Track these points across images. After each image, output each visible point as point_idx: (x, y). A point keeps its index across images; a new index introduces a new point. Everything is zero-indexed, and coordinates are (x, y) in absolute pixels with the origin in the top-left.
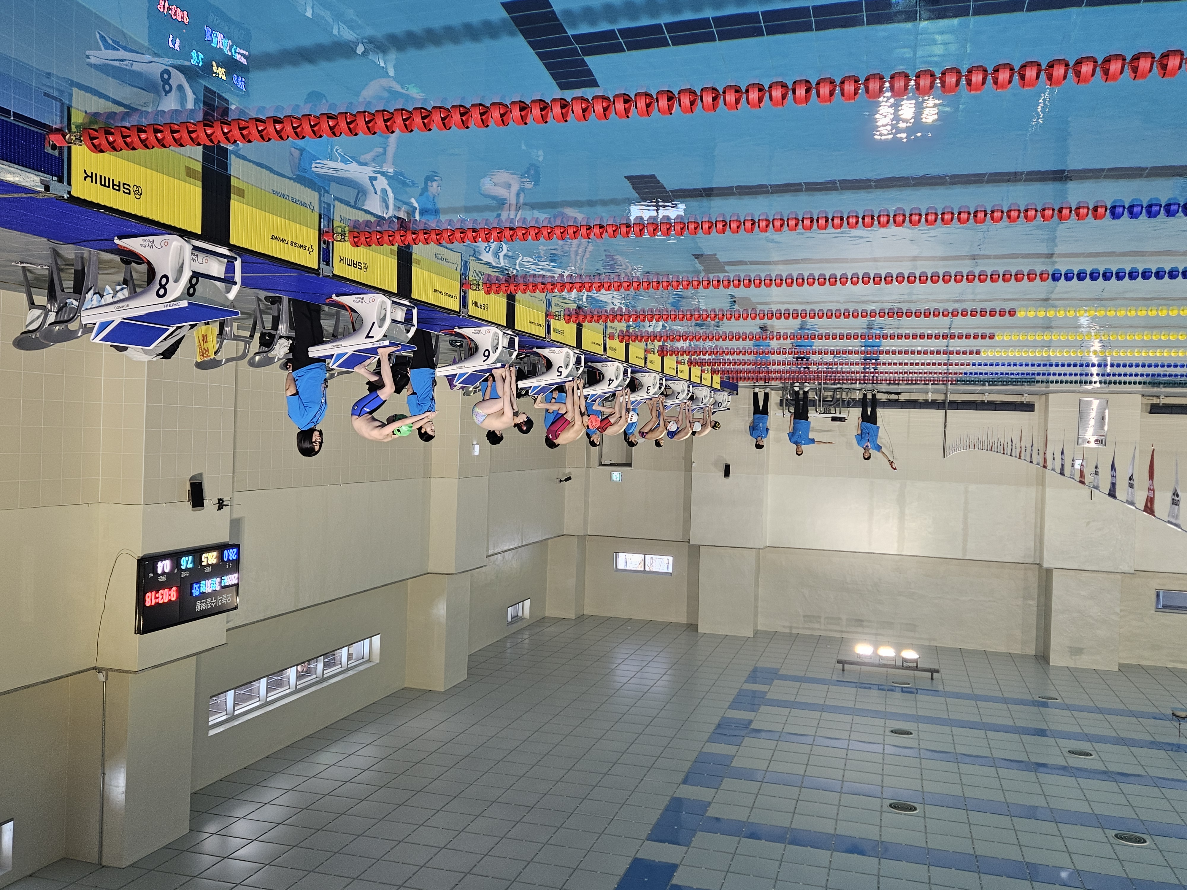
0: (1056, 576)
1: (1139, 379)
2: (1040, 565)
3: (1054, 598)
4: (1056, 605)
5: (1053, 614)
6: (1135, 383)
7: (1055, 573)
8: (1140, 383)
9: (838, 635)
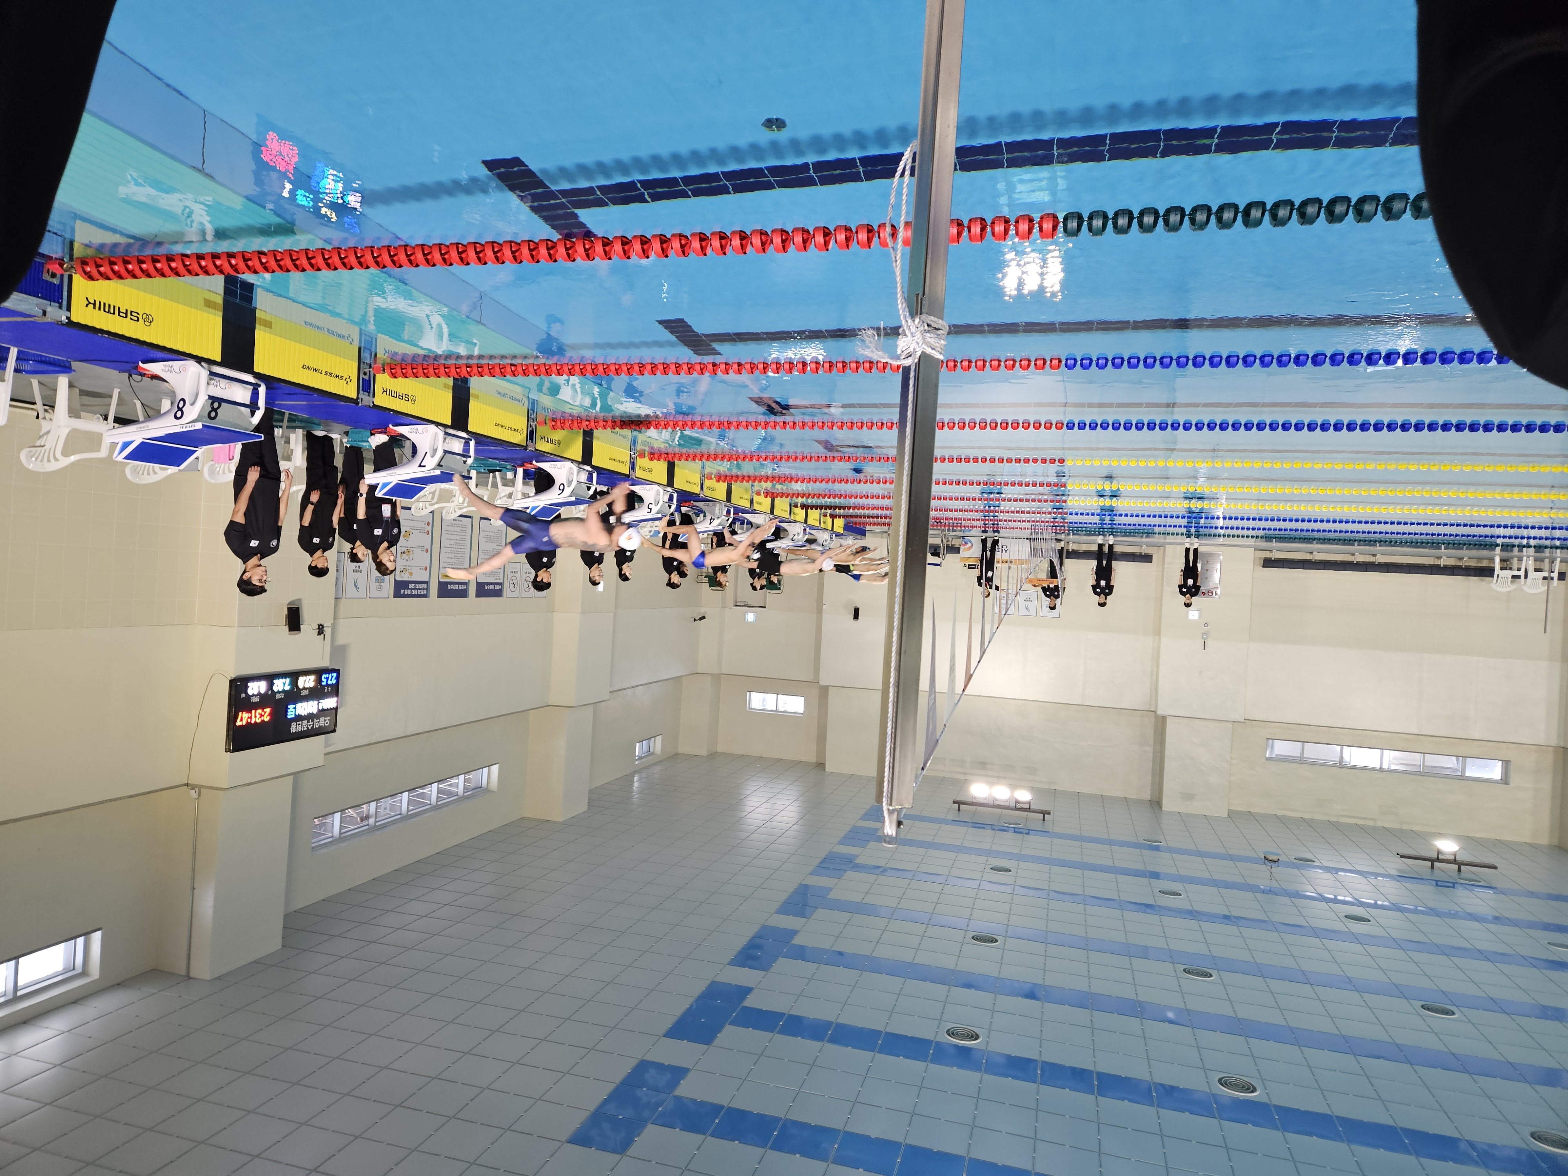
0: (1170, 723)
1: (1251, 533)
2: (1155, 712)
3: (1167, 745)
4: (1168, 752)
5: (1166, 761)
6: (1248, 537)
7: (1169, 720)
8: (1252, 537)
9: (961, 777)
